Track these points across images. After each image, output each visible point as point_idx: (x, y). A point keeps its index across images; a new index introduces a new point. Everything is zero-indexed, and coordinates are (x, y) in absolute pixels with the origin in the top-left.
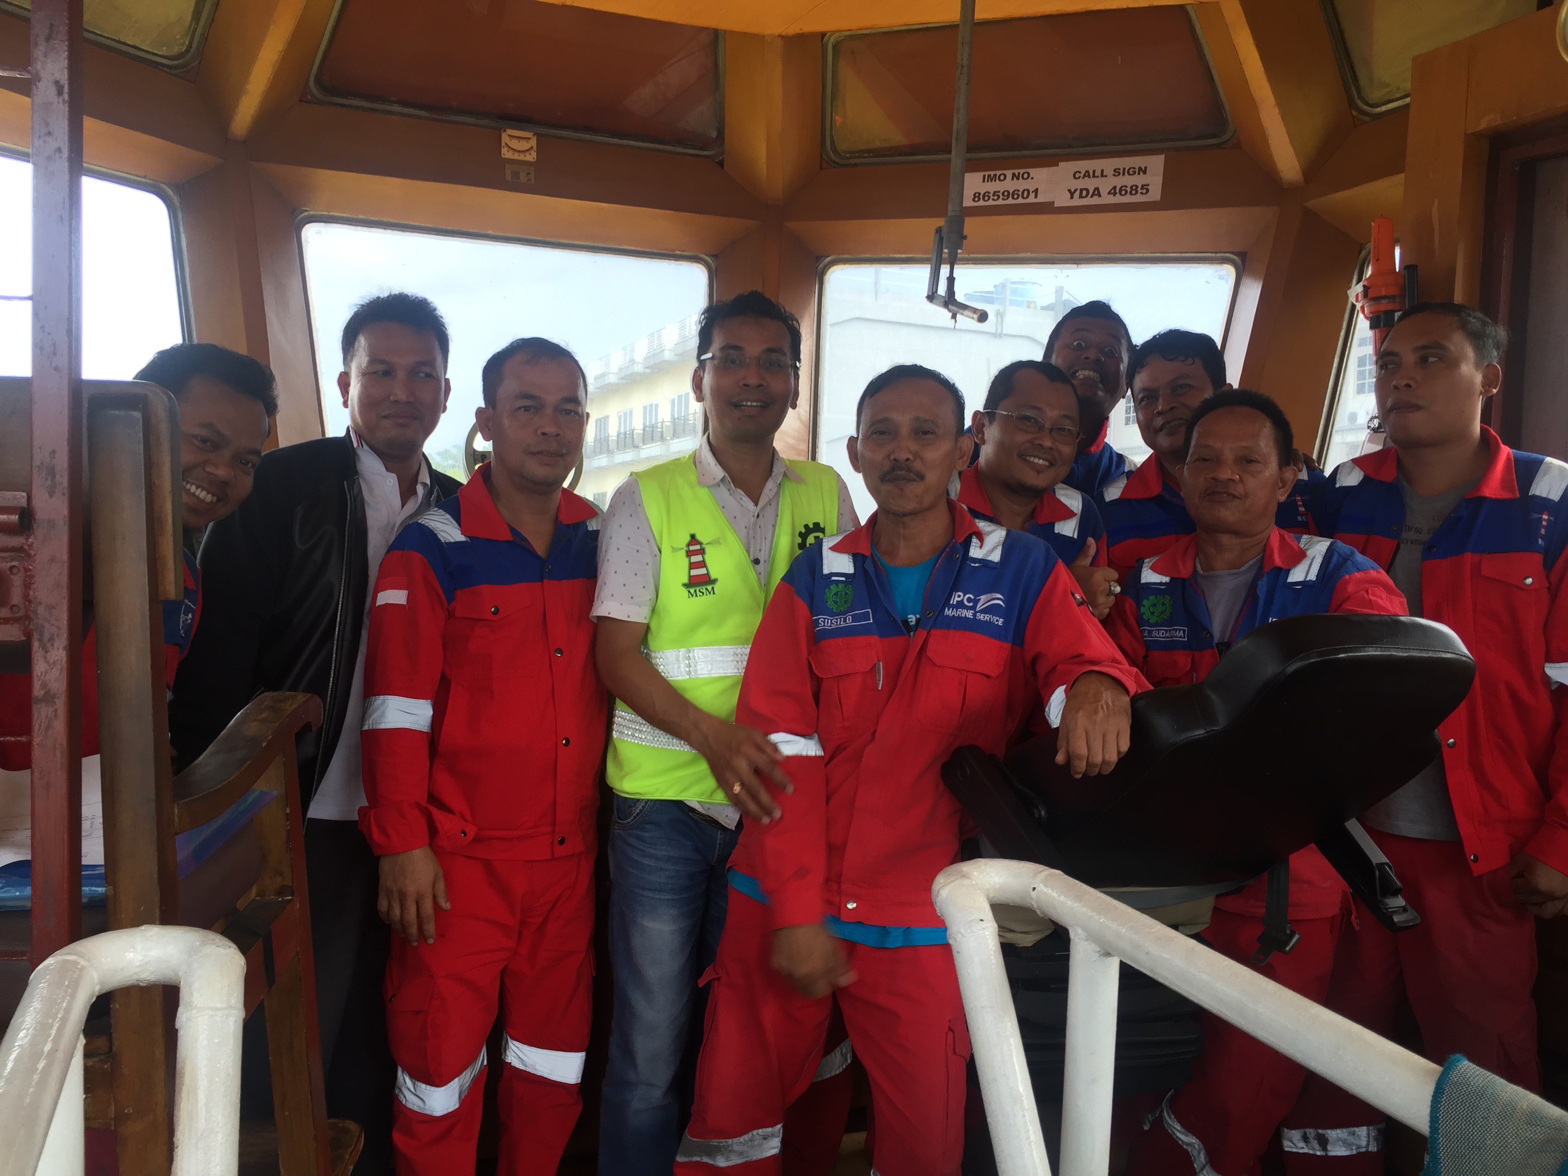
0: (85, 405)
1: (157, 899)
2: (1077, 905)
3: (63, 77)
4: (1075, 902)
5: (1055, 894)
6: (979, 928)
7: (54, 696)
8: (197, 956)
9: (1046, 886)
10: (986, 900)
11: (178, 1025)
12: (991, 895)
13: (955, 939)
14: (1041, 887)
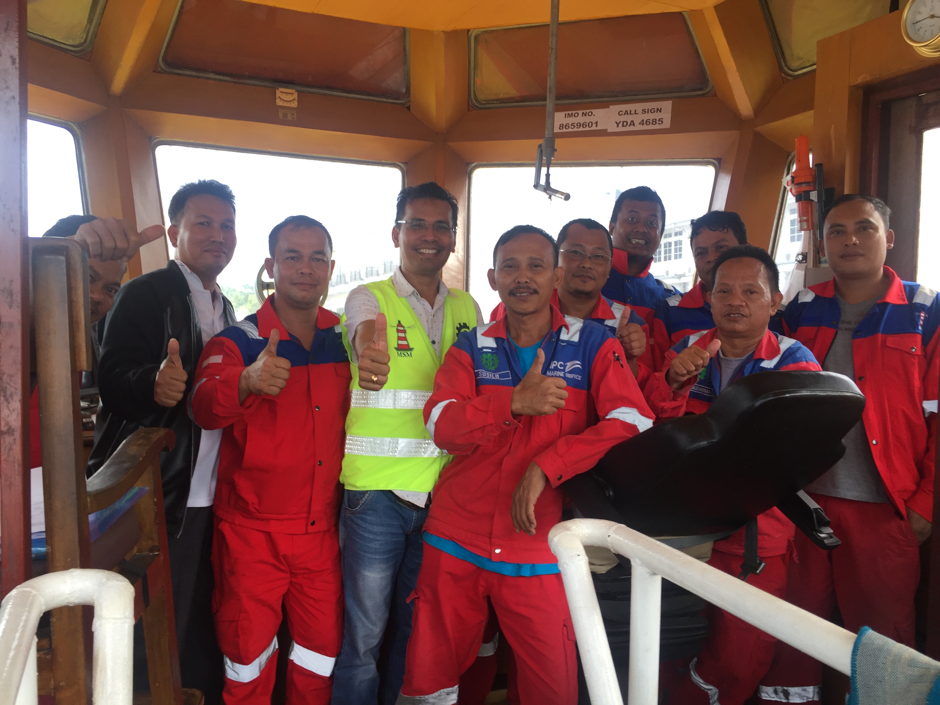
0: (31, 252)
1: (78, 553)
2: (635, 545)
3: (15, 53)
4: (634, 543)
5: (622, 539)
6: (577, 560)
7: (13, 431)
8: (104, 586)
9: (616, 534)
10: (581, 543)
11: (94, 629)
12: (584, 540)
13: (563, 567)
14: (613, 535)
